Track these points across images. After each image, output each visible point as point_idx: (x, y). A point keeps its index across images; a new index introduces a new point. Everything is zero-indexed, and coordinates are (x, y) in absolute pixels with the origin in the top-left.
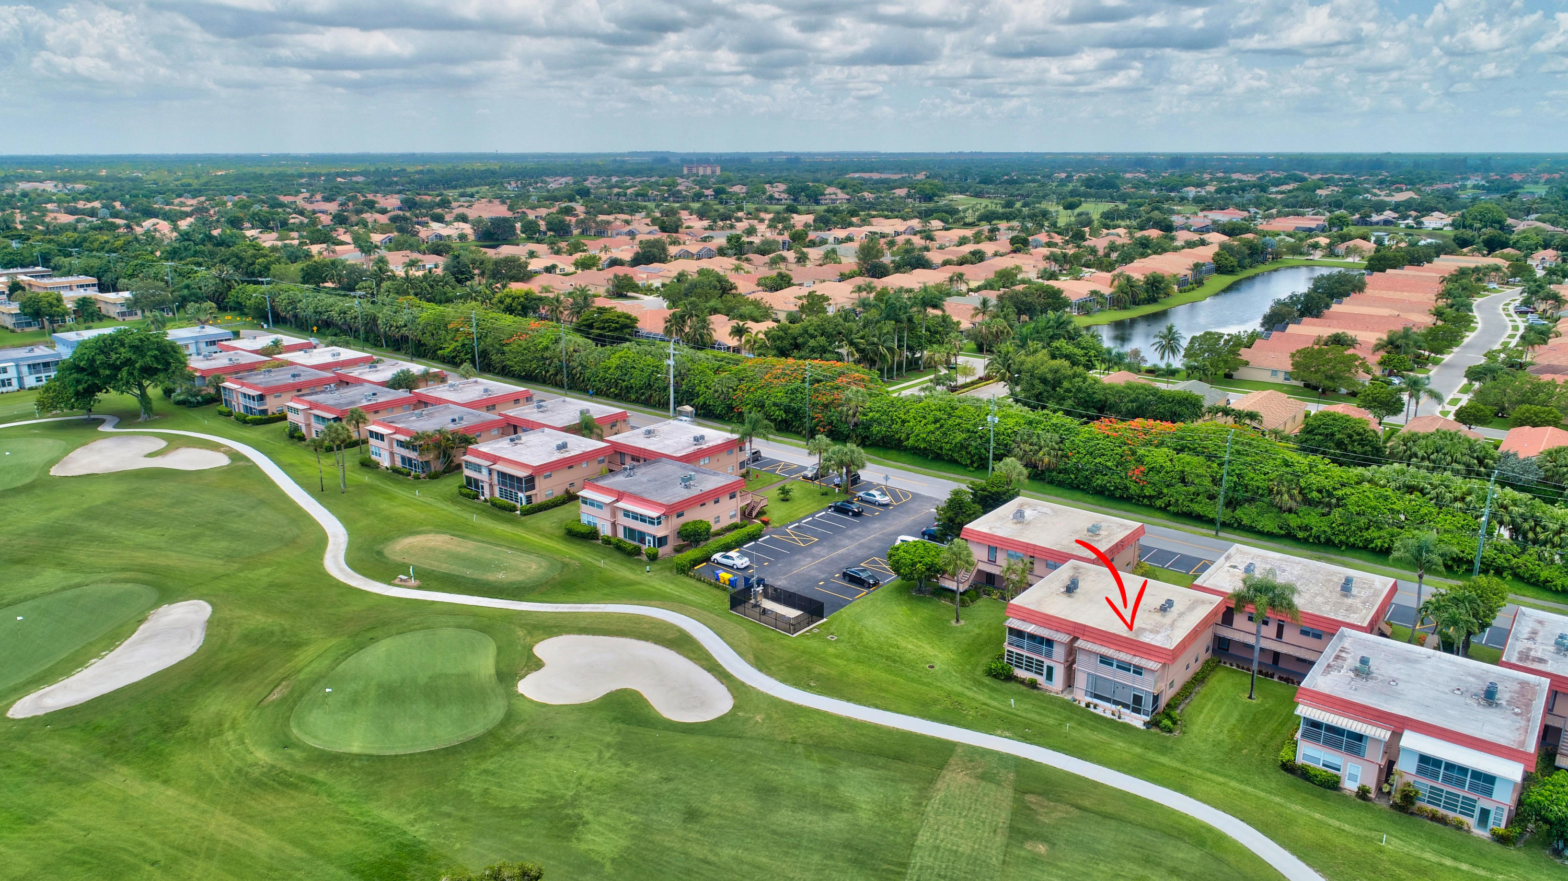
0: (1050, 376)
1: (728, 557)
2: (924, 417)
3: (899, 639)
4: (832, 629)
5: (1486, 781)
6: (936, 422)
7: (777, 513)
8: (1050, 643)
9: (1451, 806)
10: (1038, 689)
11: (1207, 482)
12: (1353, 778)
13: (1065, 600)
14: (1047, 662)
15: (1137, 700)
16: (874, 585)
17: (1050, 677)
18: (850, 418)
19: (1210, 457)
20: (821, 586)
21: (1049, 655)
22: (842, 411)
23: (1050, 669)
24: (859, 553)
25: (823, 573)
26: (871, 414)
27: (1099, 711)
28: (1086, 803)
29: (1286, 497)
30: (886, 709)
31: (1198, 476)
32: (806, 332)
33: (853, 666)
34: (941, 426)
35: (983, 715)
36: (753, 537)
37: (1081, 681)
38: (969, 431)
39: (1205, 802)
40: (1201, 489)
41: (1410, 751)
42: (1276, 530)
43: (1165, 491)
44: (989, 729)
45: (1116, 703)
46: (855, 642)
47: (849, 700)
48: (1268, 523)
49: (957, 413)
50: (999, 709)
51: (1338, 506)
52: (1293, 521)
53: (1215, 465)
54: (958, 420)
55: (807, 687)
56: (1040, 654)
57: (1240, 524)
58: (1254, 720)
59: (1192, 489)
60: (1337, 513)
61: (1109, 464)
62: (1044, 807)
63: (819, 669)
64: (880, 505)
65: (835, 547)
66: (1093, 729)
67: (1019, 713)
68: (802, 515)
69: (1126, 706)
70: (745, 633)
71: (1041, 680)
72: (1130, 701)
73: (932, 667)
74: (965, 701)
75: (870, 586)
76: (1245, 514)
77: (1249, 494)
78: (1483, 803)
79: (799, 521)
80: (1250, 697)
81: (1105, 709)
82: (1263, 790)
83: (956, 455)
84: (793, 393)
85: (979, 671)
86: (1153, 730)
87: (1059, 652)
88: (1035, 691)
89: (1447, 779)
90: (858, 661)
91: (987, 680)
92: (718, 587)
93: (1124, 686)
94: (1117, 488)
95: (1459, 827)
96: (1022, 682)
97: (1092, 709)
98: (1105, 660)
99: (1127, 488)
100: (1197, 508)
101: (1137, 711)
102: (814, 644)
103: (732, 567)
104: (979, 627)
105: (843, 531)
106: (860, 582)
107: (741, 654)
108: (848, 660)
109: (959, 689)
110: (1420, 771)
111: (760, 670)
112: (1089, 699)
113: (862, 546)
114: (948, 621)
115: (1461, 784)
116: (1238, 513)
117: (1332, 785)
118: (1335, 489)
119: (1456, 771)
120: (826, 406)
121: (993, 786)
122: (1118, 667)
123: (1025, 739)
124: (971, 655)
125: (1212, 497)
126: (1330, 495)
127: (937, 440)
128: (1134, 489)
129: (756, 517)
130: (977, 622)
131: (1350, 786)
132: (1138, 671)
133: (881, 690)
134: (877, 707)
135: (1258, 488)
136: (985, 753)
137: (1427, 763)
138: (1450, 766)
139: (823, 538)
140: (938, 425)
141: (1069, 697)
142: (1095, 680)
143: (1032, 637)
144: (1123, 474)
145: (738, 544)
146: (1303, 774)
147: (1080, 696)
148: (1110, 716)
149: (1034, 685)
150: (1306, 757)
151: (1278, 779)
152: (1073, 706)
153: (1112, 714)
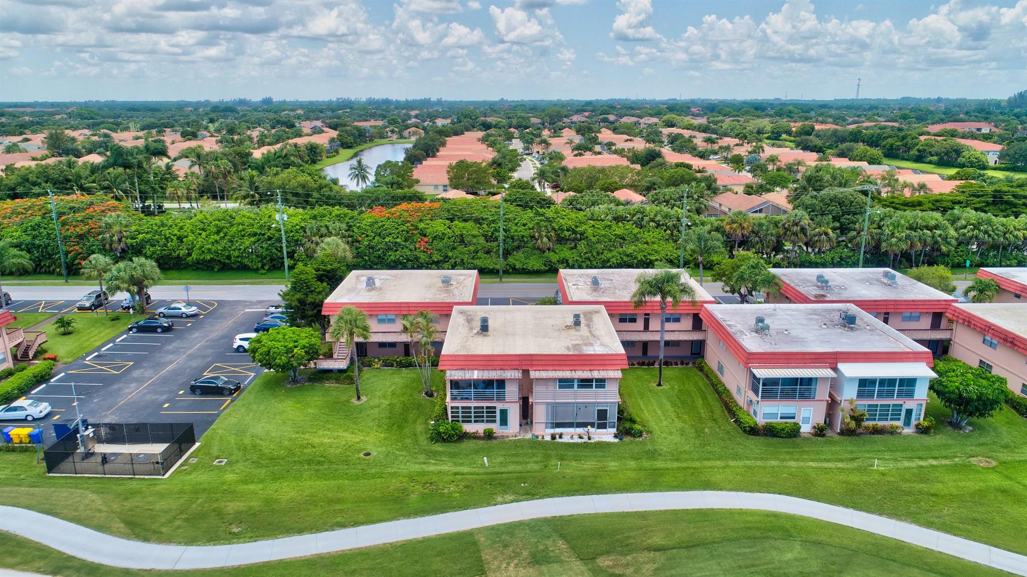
0: (300, 191)
1: (15, 409)
2: (203, 230)
3: (307, 436)
4: (215, 451)
5: (908, 384)
6: (218, 232)
7: (62, 348)
8: (501, 383)
9: (883, 417)
10: (495, 438)
11: (482, 240)
12: (806, 420)
13: (480, 340)
14: (499, 406)
15: (602, 414)
16: (236, 390)
17: (504, 422)
18: (115, 245)
19: (478, 221)
20: (166, 409)
21: (501, 398)
22: (104, 239)
23: (504, 413)
24: (194, 364)
25: (162, 393)
26: (141, 236)
27: (566, 439)
28: (658, 540)
29: (545, 239)
30: (356, 524)
31: (474, 236)
32: (27, 180)
33: (275, 486)
34: (226, 235)
35: (466, 487)
36: (42, 379)
37: (540, 414)
38: (255, 235)
39: (737, 490)
40: (479, 247)
41: (851, 379)
42: (543, 268)
43: (450, 254)
44: (489, 501)
45: (583, 425)
46: (255, 457)
47: (300, 531)
48: (535, 263)
49: (238, 219)
50: (478, 474)
51: (581, 239)
53: (485, 226)
54: (241, 227)
55: (231, 538)
56: (491, 399)
57: (514, 268)
58: (683, 403)
59: (472, 248)
60: (582, 246)
61: (398, 240)
62: (627, 565)
63: (232, 506)
64: (188, 316)
65: (160, 365)
66: (577, 459)
67: (497, 469)
68: (98, 344)
69: (592, 425)
70: (94, 497)
71: (495, 427)
72: (595, 419)
73: (368, 454)
74: (435, 479)
75: (231, 392)
76: (518, 259)
77: (516, 244)
78: (909, 404)
79: (98, 349)
80: (659, 385)
81: (570, 435)
82: (756, 459)
83: (246, 261)
84: (34, 229)
85: (423, 441)
86: (627, 439)
87: (512, 392)
88: (494, 441)
89: (880, 395)
90: (275, 478)
91: (438, 447)
92: (13, 450)
93: (586, 405)
94: (408, 260)
95: (892, 432)
96: (474, 437)
97: (558, 440)
98: (565, 383)
99: (417, 259)
101: (602, 426)
102: (202, 478)
103: (25, 420)
104: (384, 397)
105: (160, 348)
106: (218, 391)
107: (100, 528)
108: (261, 481)
109: (417, 468)
110: (860, 395)
111: (146, 539)
112: (552, 431)
113: (191, 357)
114: (348, 401)
115: (890, 394)
116: (511, 260)
117: (794, 433)
118: (577, 227)
119: (888, 383)
120: (81, 237)
121: (556, 567)
122: (580, 386)
123: (530, 495)
124: (400, 427)
125: (488, 252)
126: (575, 232)
127: (225, 249)
128: (423, 257)
129: (35, 357)
130: (379, 394)
131: (806, 429)
132: (601, 383)
133: (330, 502)
134: (342, 526)
135: (523, 236)
136: (511, 528)
137: (865, 384)
138: (883, 382)
139: (139, 362)
140: (222, 234)
141: (529, 436)
142: (554, 408)
143: (476, 384)
144: (412, 247)
145: (24, 391)
146: (770, 432)
147: (542, 431)
148: (580, 441)
149: (489, 435)
150: (766, 415)
151: (755, 444)
152: (536, 444)
153: (581, 437)
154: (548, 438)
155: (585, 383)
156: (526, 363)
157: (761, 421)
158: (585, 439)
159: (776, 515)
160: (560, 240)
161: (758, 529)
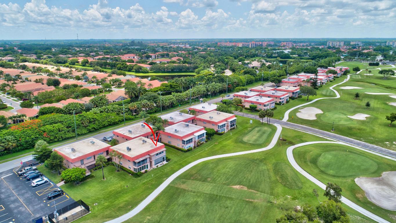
3: (107, 190)
5: (203, 134)
8: (146, 159)
9: (201, 141)
11: (65, 128)
12: (192, 146)
13: (132, 152)
14: (146, 164)
15: (163, 158)
17: (147, 167)
19: (61, 122)
21: (146, 163)
25: (39, 204)
27: (159, 166)
29: (86, 123)
35: (155, 181)
37: (153, 163)
40: (65, 131)
41: (196, 136)
42: (87, 132)
44: (163, 181)
45: (160, 162)
46: (103, 199)
48: (84, 131)
50: (154, 178)
52: (90, 128)
53: (64, 123)
57: (78, 134)
60: (97, 122)
66: (166, 168)
71: (146, 169)
72: (162, 160)
73: (127, 186)
74: (147, 183)
76: (77, 131)
78: (204, 138)
81: (159, 165)
85: (134, 178)
86: (169, 161)
87: (148, 160)
88: (148, 172)
89: (200, 137)
90: (117, 199)
91: (139, 178)
93: (161, 157)
95: (203, 143)
96: (144, 173)
98: (157, 154)
100: (67, 136)
101: (164, 161)
104: (109, 176)
108: (115, 201)
109: (141, 183)
110: (198, 138)
112: (156, 165)
114: (102, 180)
117: (191, 149)
121: (187, 182)
124: (125, 179)
126: (93, 119)
128: (47, 139)
131: (193, 148)
132: (163, 152)
133: (137, 195)
135: (79, 124)
136: (173, 181)
141: (152, 169)
142: (155, 161)
143: (142, 161)
146: (188, 150)
147: (154, 167)
148: (161, 166)
149: (146, 172)
150: (187, 148)
151: (188, 154)
152: (154, 169)
153: (161, 165)
154: (156, 167)
155: (160, 153)
156: (148, 153)
157: (186, 149)
158: (162, 165)
159: (204, 162)
160: (90, 122)
161: (204, 164)
